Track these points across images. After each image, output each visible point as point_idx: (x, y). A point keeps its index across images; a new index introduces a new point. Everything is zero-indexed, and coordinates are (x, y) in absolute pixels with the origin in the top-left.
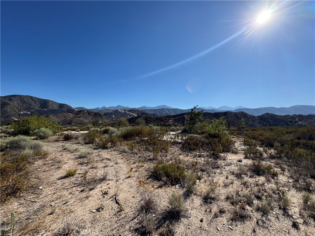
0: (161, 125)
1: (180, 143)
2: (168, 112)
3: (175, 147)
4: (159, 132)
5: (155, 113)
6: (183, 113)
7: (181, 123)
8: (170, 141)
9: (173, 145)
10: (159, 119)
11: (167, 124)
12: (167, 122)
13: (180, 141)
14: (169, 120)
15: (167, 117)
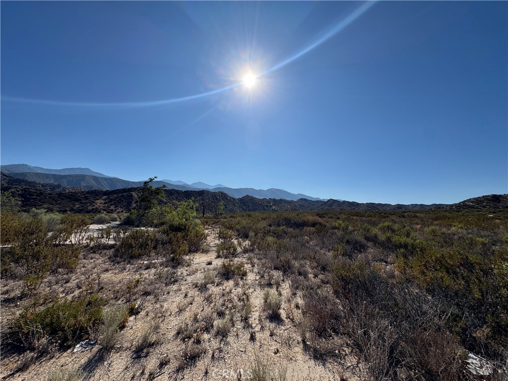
0: (72, 210)
1: (112, 247)
2: (94, 182)
3: (97, 256)
5: (56, 183)
6: (130, 187)
7: (124, 206)
8: (88, 246)
9: (94, 252)
10: (66, 197)
11: (90, 208)
12: (89, 204)
13: (112, 242)
14: (96, 200)
15: (91, 194)
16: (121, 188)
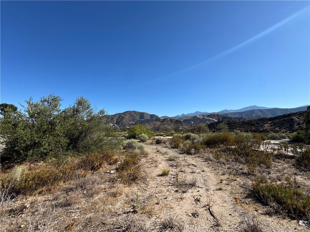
0: (251, 131)
1: (292, 157)
2: (260, 113)
3: (282, 162)
4: (252, 140)
6: (289, 113)
7: (287, 128)
8: (272, 153)
9: (279, 159)
10: (246, 123)
11: (261, 129)
12: (260, 127)
13: (291, 154)
14: (264, 124)
15: (260, 120)
16: (282, 115)
